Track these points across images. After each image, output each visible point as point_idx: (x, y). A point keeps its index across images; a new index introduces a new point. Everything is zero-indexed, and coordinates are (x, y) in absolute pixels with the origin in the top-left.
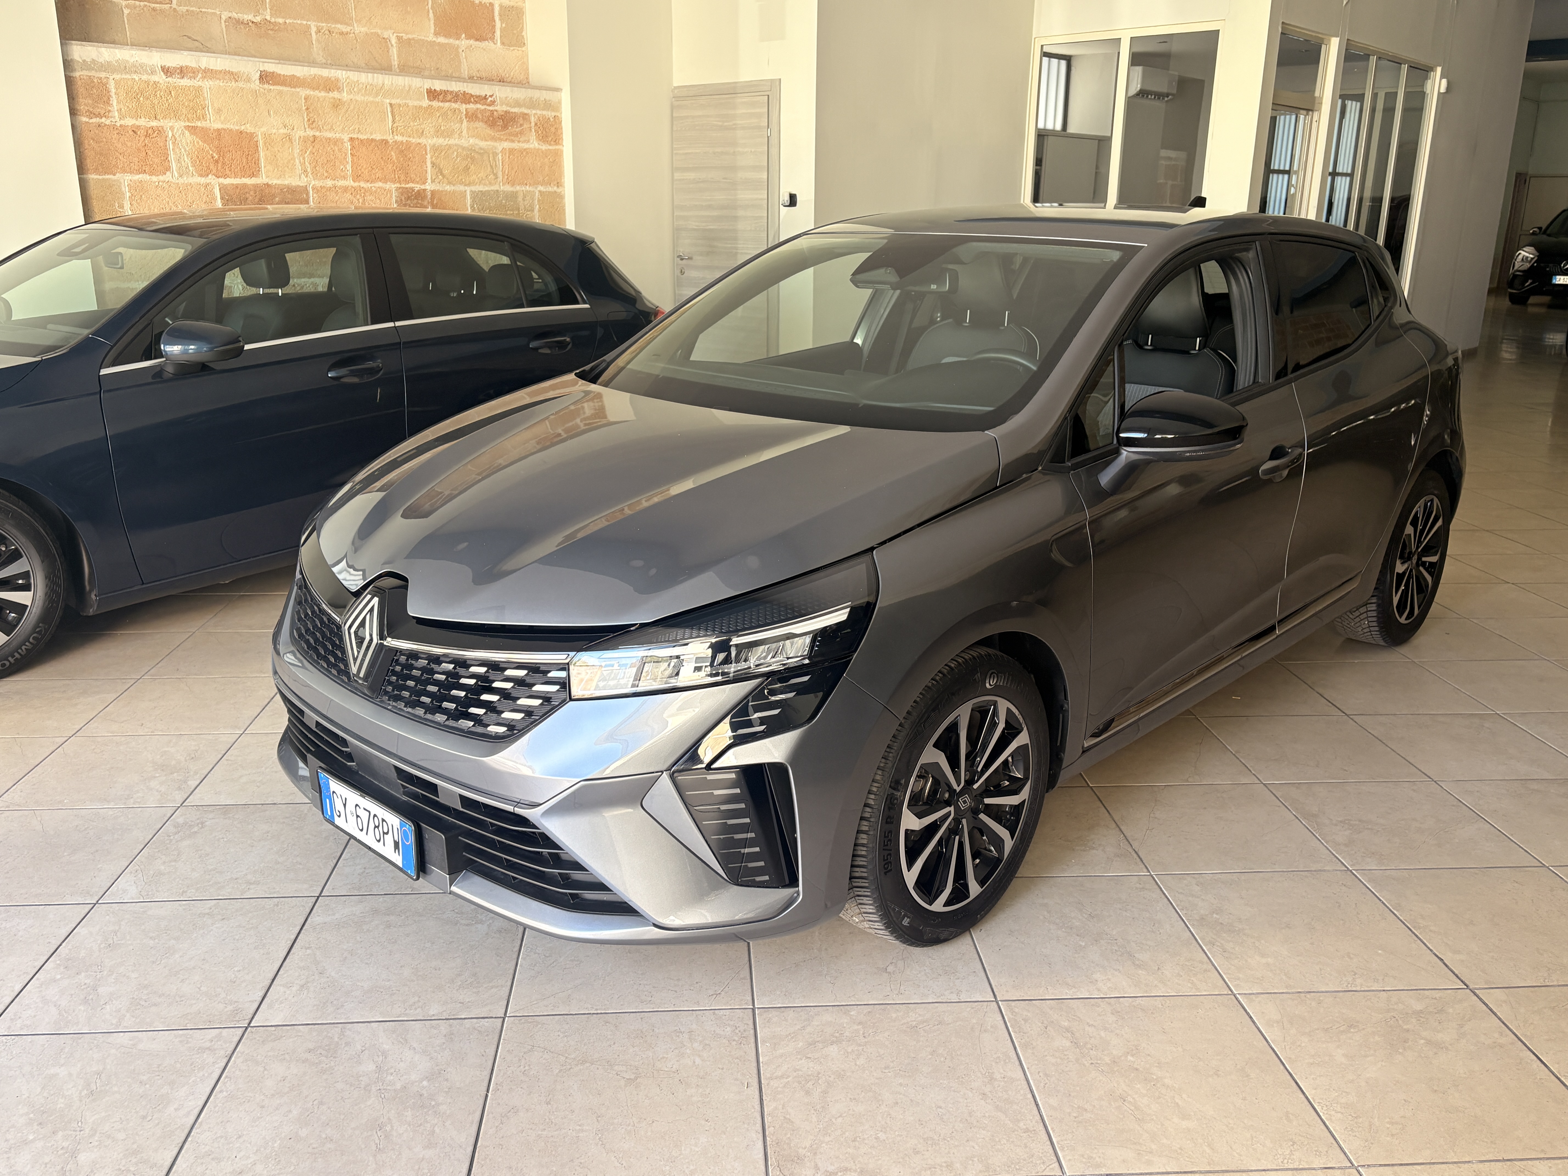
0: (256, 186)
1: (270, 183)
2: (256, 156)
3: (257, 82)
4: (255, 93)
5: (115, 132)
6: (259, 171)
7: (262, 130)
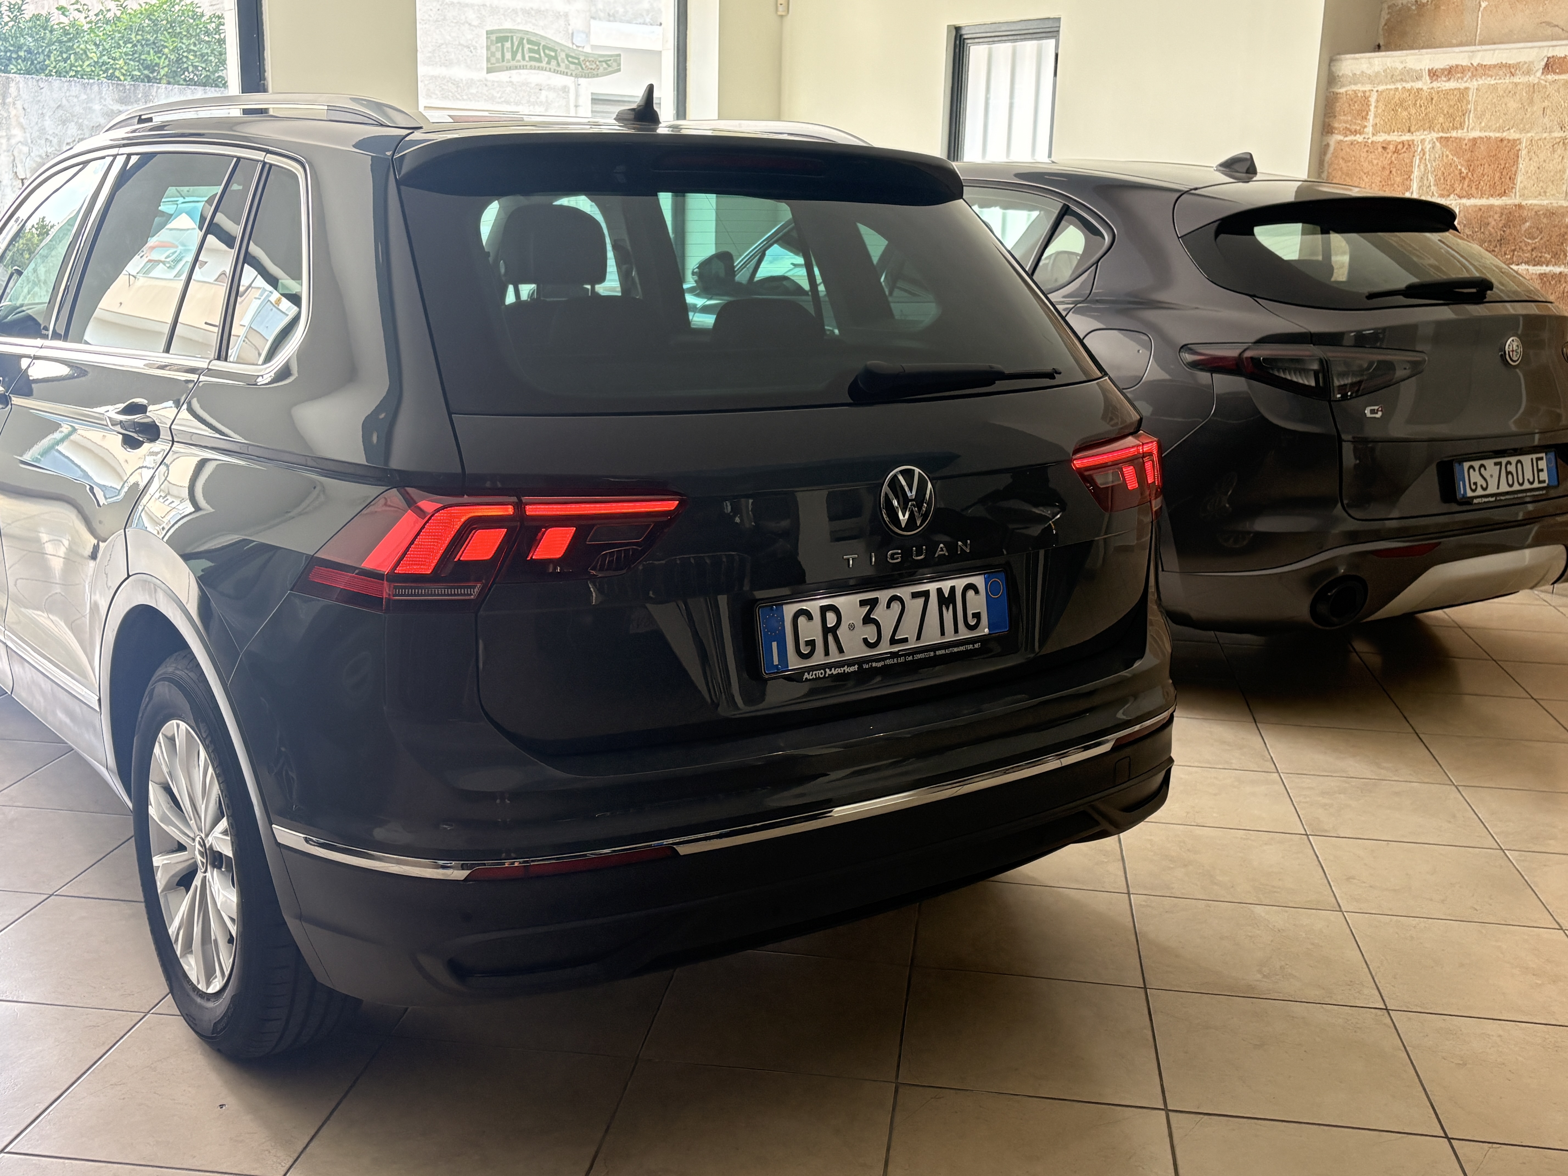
0: (1503, 208)
1: (1524, 203)
2: (1514, 169)
3: (1539, 74)
4: (1533, 88)
5: (1365, 150)
6: (1512, 188)
7: (1529, 135)
